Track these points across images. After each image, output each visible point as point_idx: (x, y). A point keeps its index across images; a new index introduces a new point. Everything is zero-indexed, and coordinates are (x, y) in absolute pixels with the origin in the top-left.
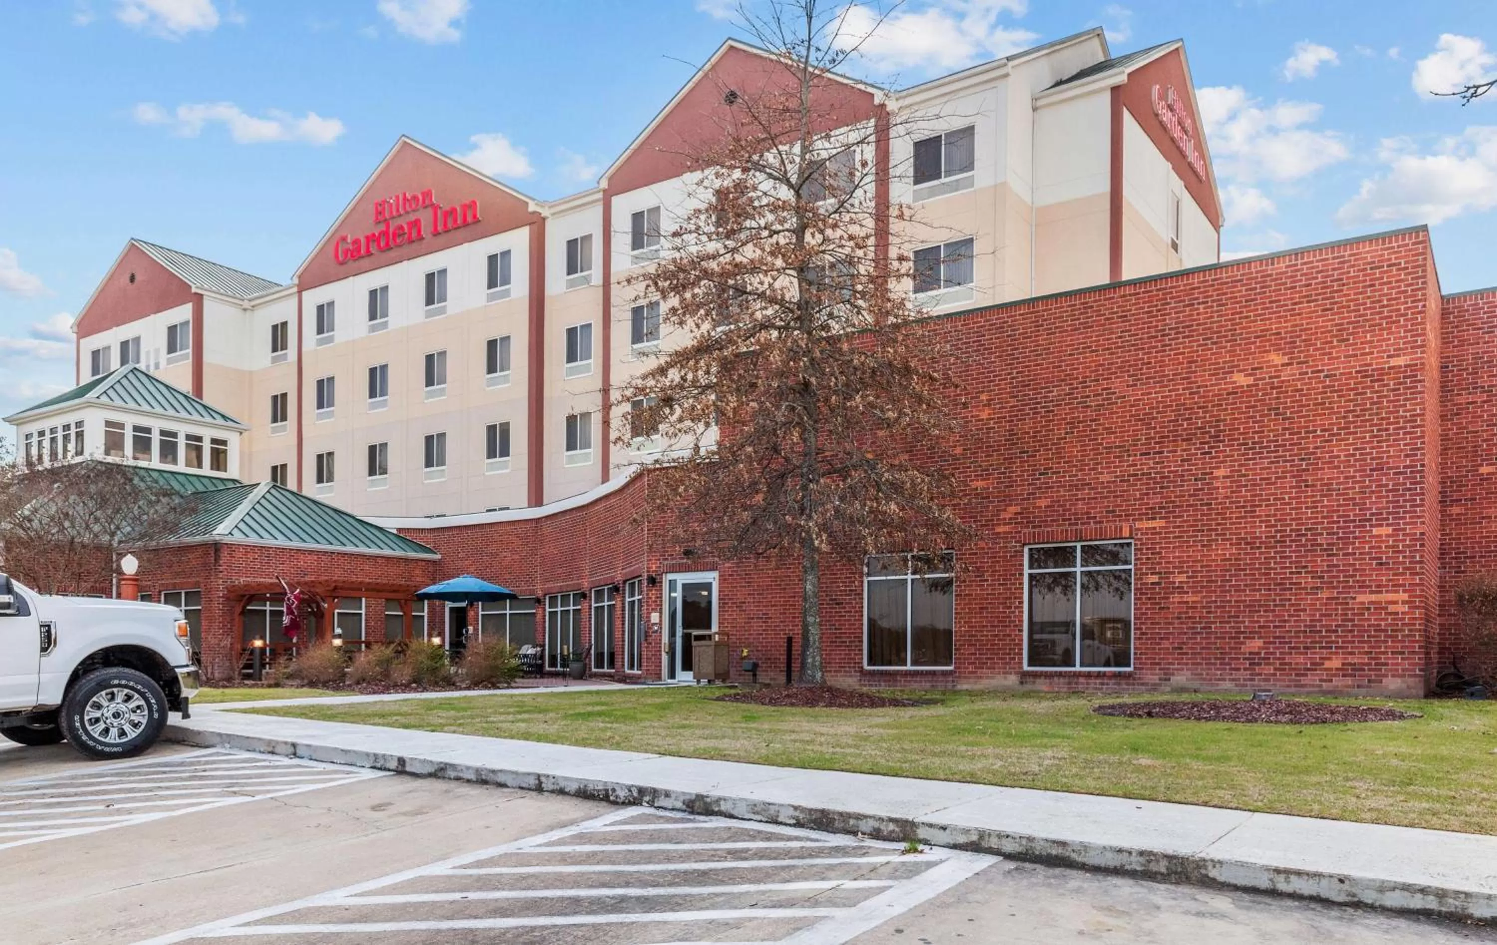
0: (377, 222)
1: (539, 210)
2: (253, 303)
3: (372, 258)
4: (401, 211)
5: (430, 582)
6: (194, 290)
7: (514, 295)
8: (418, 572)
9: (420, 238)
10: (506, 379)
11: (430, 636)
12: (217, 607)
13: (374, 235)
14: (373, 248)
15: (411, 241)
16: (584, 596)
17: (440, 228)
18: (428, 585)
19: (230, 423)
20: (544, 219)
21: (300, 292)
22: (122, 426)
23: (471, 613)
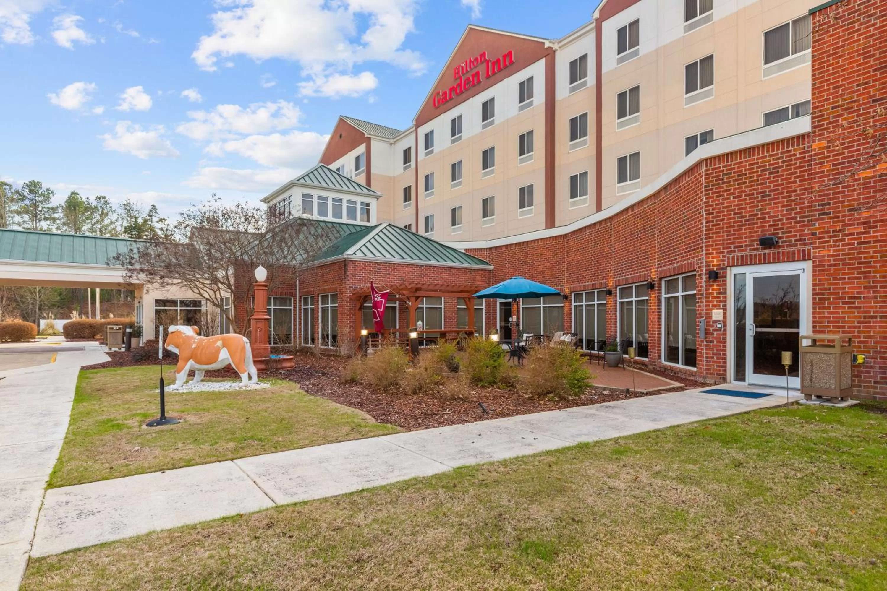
0: (456, 79)
1: (551, 45)
2: (395, 140)
3: (453, 101)
4: (468, 69)
5: (486, 285)
6: (366, 136)
7: (535, 103)
8: (478, 278)
9: (479, 82)
10: (531, 158)
11: (488, 334)
12: (347, 305)
13: (454, 87)
14: (453, 95)
15: (474, 85)
16: (609, 293)
17: (490, 73)
18: (485, 288)
19: (371, 193)
20: (554, 52)
21: (416, 129)
22: (312, 197)
23: (514, 308)
